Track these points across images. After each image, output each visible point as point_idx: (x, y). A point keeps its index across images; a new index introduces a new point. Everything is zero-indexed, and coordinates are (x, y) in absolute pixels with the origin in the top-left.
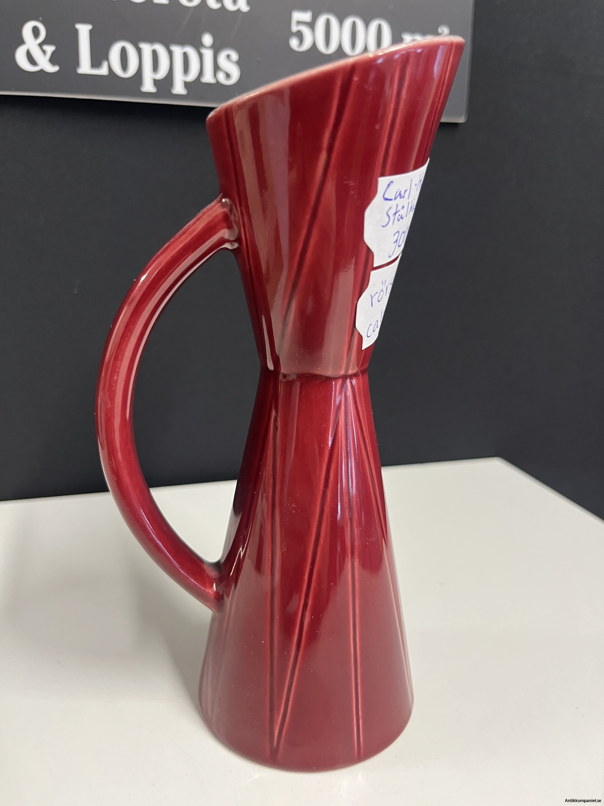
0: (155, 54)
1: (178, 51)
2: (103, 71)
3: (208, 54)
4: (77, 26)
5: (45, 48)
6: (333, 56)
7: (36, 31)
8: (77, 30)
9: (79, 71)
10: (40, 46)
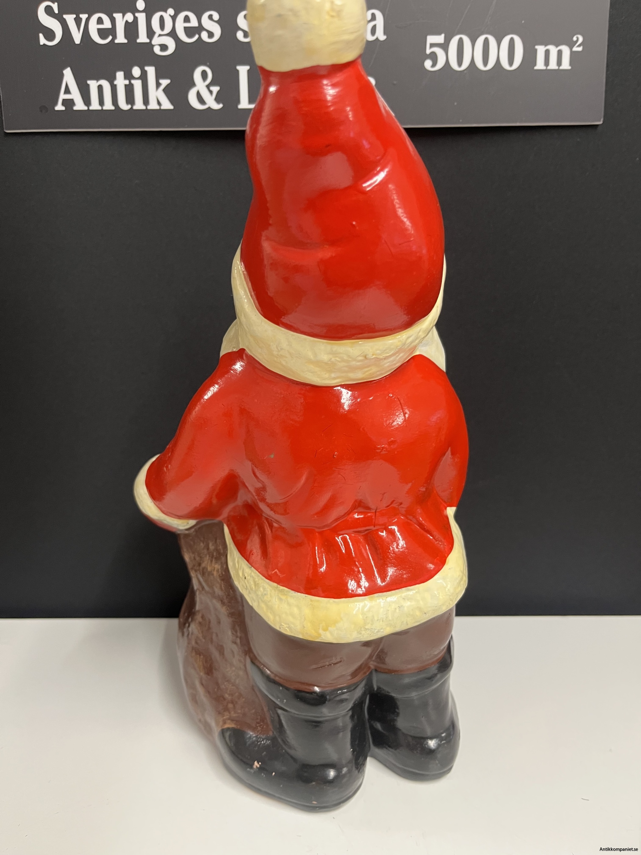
4: (238, 68)
5: (212, 88)
6: (465, 72)
7: (204, 75)
8: (238, 71)
9: (240, 107)
10: (208, 87)
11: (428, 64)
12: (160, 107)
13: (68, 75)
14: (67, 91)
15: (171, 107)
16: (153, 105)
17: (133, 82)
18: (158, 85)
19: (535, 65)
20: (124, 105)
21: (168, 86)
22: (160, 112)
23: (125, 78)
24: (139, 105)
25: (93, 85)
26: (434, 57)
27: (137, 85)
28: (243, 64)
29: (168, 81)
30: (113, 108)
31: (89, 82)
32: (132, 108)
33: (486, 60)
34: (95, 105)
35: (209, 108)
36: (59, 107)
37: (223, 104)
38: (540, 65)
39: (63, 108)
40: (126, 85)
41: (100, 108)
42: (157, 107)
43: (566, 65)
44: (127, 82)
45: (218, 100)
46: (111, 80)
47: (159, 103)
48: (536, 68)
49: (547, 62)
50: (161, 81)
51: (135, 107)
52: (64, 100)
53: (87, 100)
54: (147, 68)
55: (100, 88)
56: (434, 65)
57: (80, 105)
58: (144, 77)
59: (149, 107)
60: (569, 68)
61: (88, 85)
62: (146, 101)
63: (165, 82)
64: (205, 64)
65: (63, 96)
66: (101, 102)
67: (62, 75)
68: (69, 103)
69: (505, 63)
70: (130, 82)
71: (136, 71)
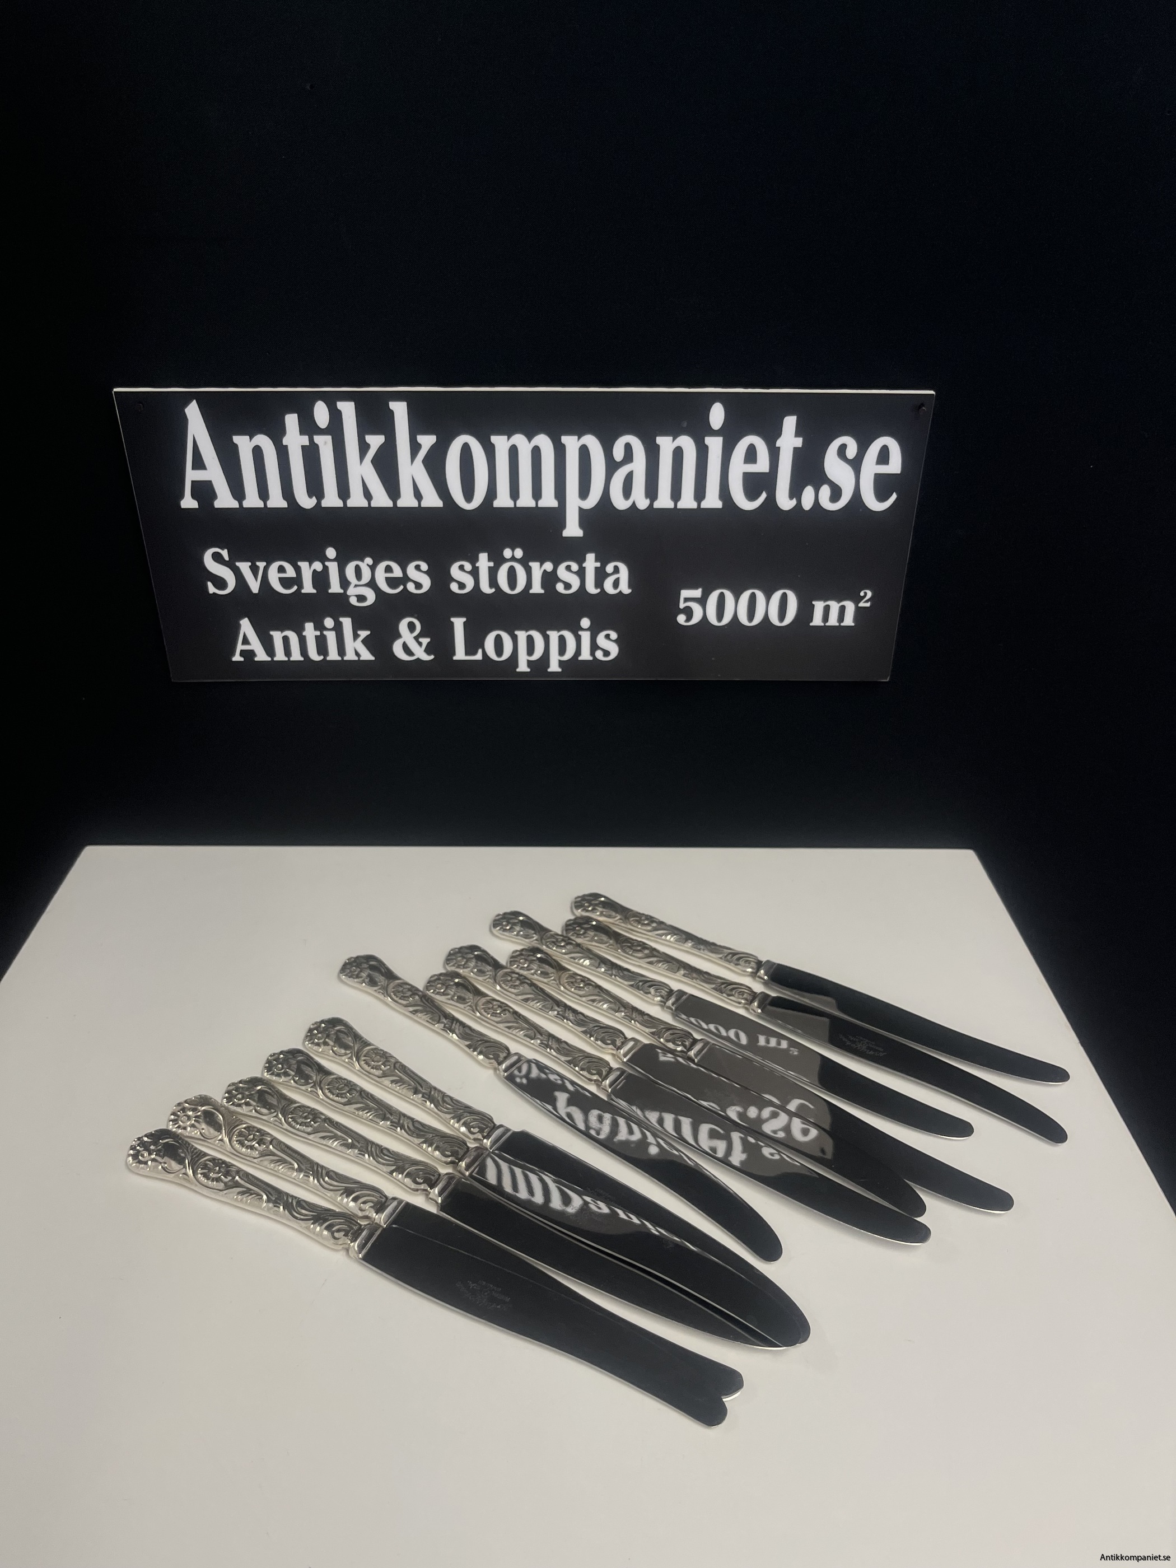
0: (530, 640)
1: (554, 636)
2: (479, 656)
3: (586, 637)
4: (452, 619)
5: (421, 640)
6: (726, 627)
7: (411, 627)
8: (452, 623)
9: (455, 658)
10: (416, 638)
11: (681, 619)
12: (359, 658)
13: (246, 626)
14: (246, 641)
15: (373, 658)
16: (350, 656)
17: (325, 633)
18: (356, 636)
19: (812, 621)
20: (314, 655)
21: (367, 636)
22: (359, 664)
23: (316, 629)
24: (333, 655)
25: (277, 636)
26: (689, 613)
27: (331, 637)
28: (458, 615)
29: (368, 633)
30: (302, 659)
31: (272, 633)
32: (325, 659)
33: (751, 615)
34: (280, 656)
35: (418, 659)
36: (237, 658)
37: (434, 655)
38: (817, 621)
39: (242, 659)
40: (316, 636)
41: (286, 659)
42: (356, 658)
43: (849, 621)
44: (318, 633)
45: (428, 651)
46: (299, 631)
47: (357, 654)
48: (811, 624)
49: (826, 617)
50: (359, 632)
51: (328, 658)
52: (241, 651)
53: (270, 649)
54: (341, 619)
55: (286, 640)
56: (689, 619)
57: (261, 656)
58: (338, 628)
59: (345, 658)
60: (853, 624)
61: (271, 637)
62: (341, 650)
63: (364, 634)
64: (412, 616)
65: (240, 647)
66: (288, 652)
67: (239, 627)
68: (249, 655)
69: (774, 619)
70: (322, 633)
71: (329, 622)
